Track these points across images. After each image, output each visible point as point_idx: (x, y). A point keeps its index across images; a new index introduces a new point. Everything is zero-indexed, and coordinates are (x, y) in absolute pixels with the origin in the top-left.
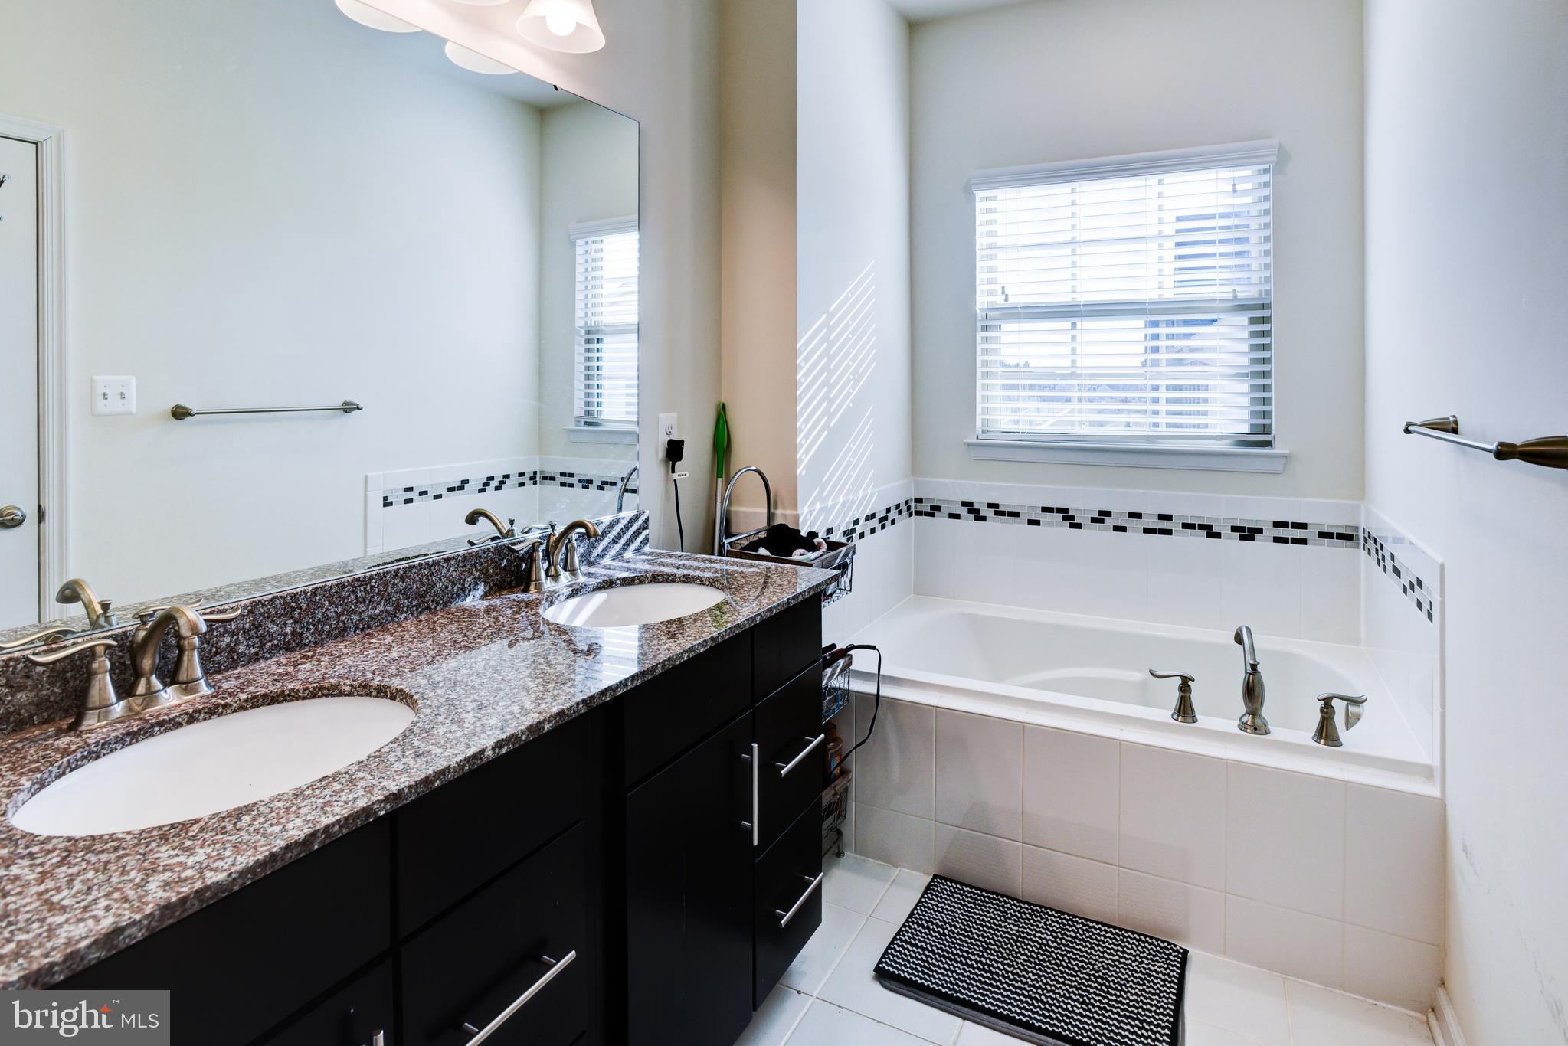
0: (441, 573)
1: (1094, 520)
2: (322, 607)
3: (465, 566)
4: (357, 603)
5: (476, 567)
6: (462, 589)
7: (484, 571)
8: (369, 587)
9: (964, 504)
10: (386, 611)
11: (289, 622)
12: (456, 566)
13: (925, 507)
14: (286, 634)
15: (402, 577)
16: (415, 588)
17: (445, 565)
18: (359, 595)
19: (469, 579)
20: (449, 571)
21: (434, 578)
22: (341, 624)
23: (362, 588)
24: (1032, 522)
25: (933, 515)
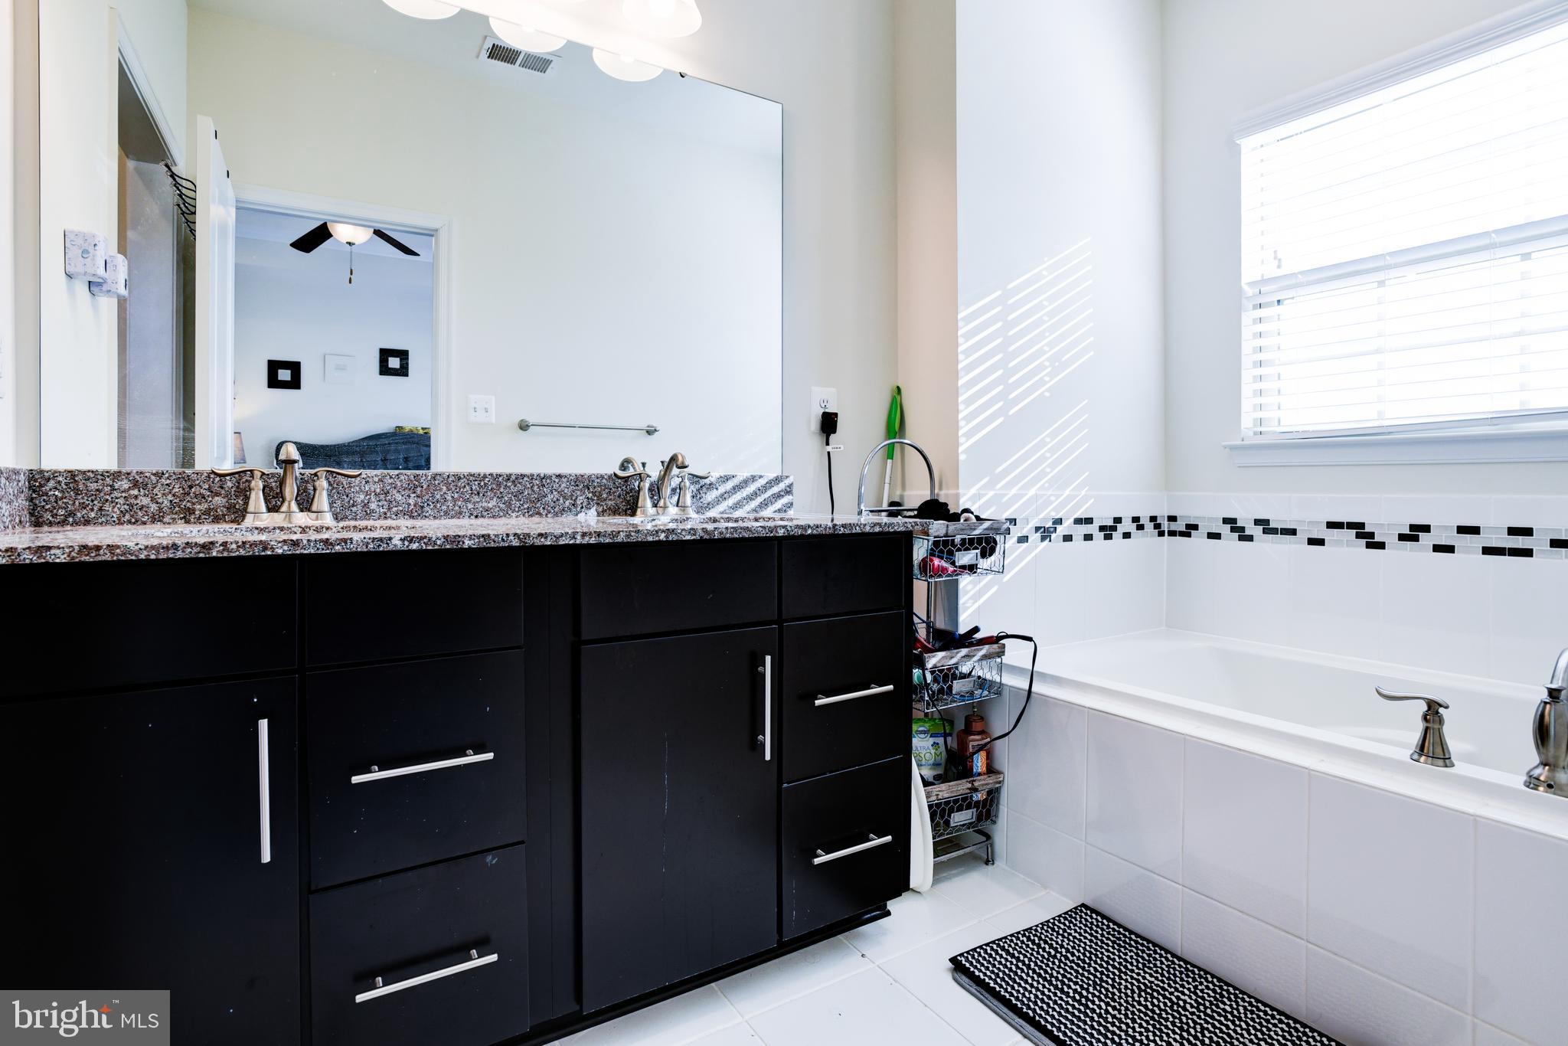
0: (553, 487)
1: (1402, 537)
2: (441, 490)
3: (577, 485)
4: (472, 494)
5: (589, 489)
6: (573, 505)
7: (597, 494)
8: (482, 484)
9: (1226, 521)
10: (499, 507)
11: (412, 495)
12: (568, 484)
13: (1180, 526)
14: (409, 504)
15: (514, 482)
16: (526, 493)
17: (557, 480)
18: (474, 488)
19: (581, 498)
20: (560, 486)
21: (545, 489)
22: (457, 508)
23: (476, 483)
24: (1312, 542)
25: (1188, 535)
